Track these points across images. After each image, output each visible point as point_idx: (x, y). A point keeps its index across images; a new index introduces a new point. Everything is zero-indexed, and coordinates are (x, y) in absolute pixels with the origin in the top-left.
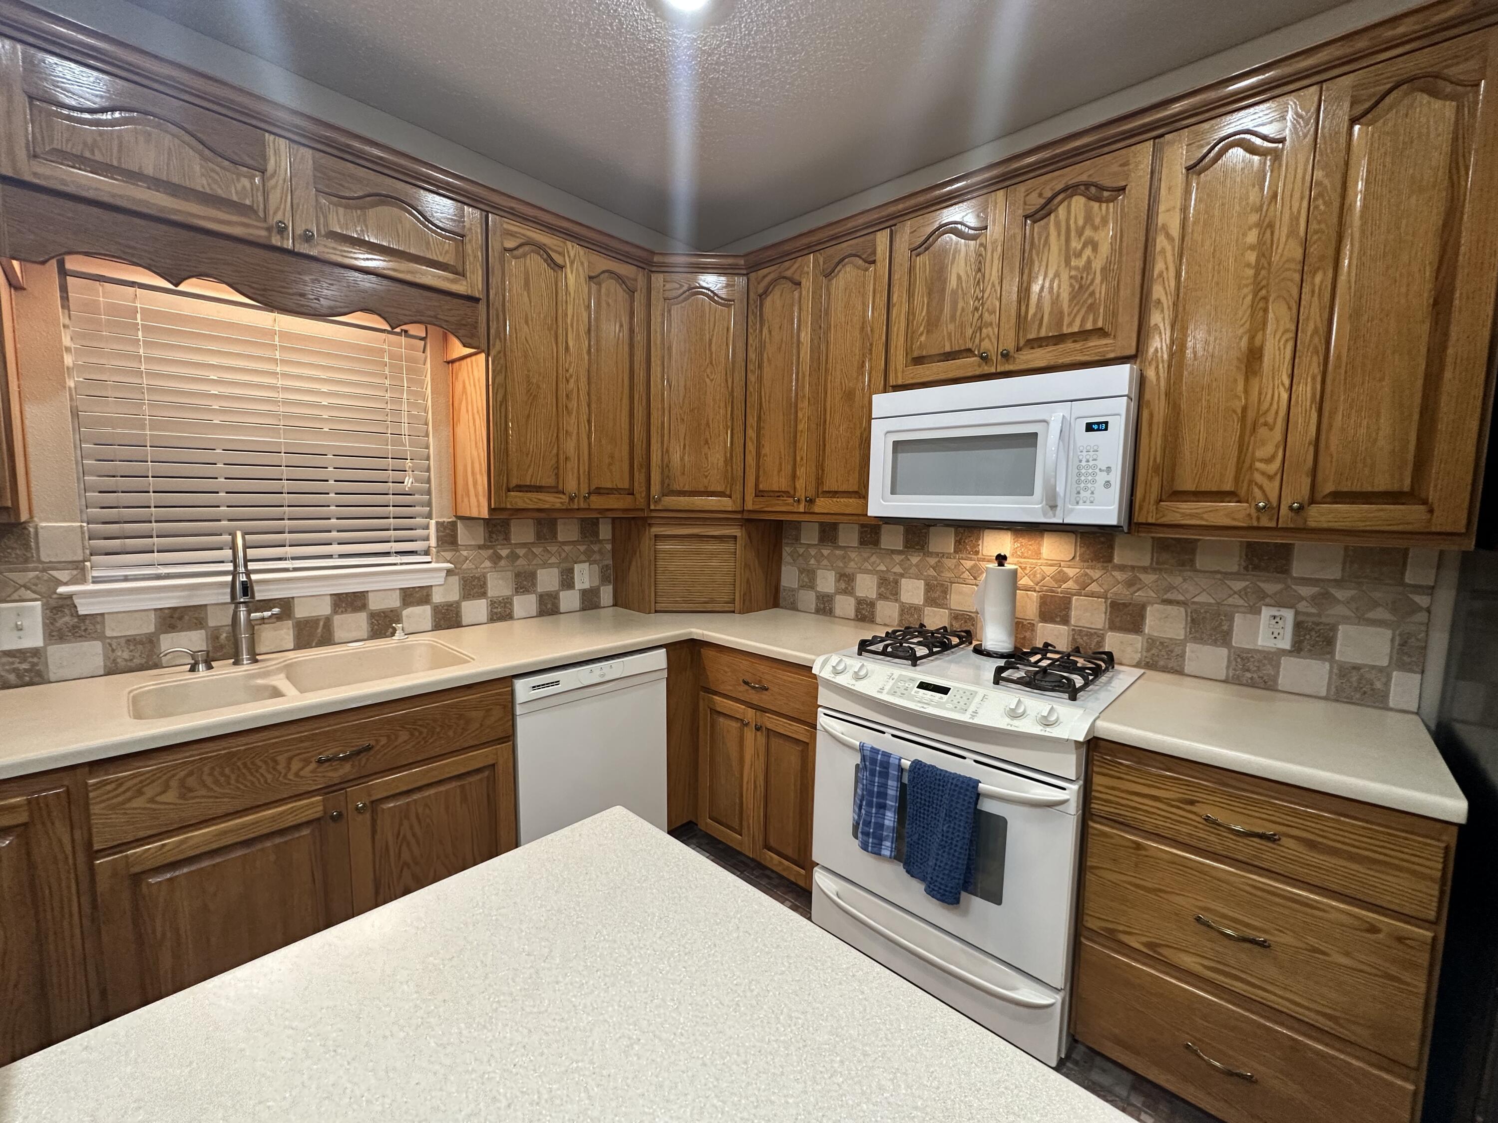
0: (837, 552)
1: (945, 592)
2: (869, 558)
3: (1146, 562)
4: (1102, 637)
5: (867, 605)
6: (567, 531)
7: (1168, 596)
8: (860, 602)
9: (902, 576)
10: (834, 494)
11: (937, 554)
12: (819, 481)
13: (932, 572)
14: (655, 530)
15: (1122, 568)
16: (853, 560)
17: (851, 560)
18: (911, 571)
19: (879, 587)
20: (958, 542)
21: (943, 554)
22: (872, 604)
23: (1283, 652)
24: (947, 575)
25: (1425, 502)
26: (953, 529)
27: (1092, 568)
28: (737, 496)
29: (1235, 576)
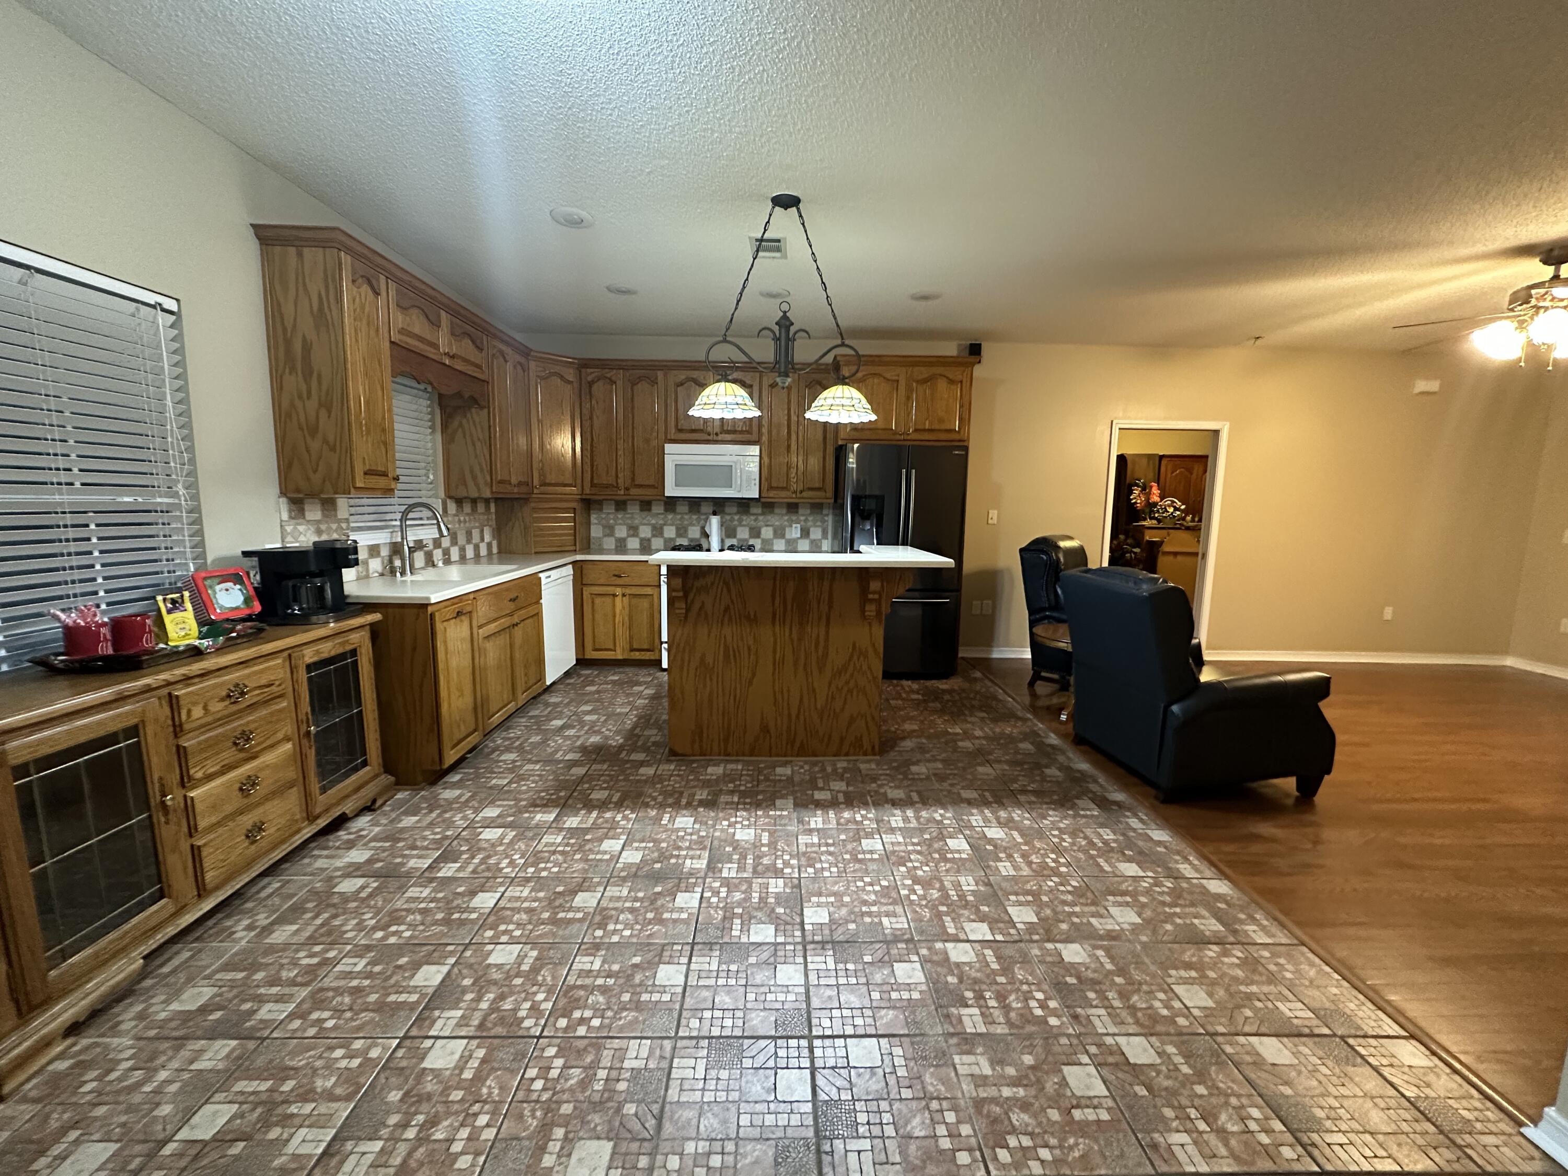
0: (627, 516)
1: (684, 530)
2: (646, 517)
5: (646, 541)
6: (481, 508)
7: (768, 524)
9: (664, 525)
10: (640, 486)
11: (680, 514)
12: (633, 479)
13: (678, 522)
14: (533, 505)
15: (753, 515)
18: (669, 522)
19: (653, 531)
20: (690, 508)
21: (683, 514)
22: (650, 541)
23: (798, 538)
24: (685, 523)
25: (824, 490)
28: (579, 486)
29: (785, 515)
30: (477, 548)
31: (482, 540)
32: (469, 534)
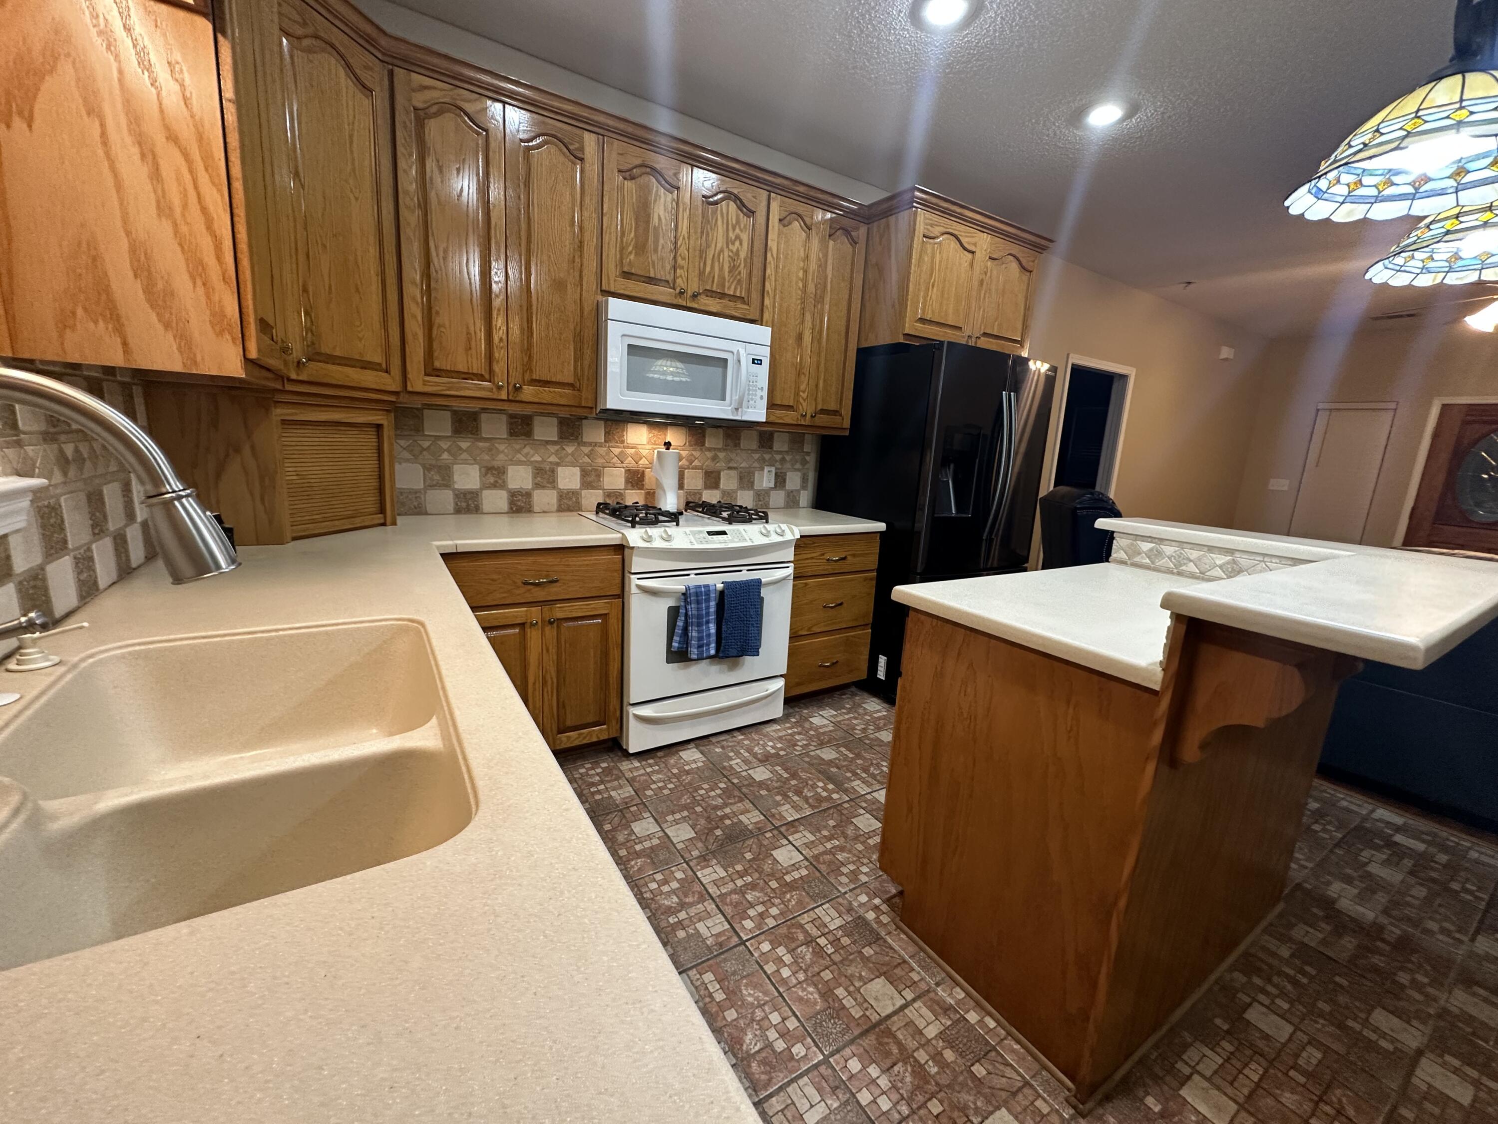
0: (481, 444)
1: (599, 475)
2: (521, 449)
3: (720, 446)
4: (701, 494)
5: (522, 496)
7: (731, 465)
8: (514, 496)
9: (558, 464)
11: (590, 444)
13: (586, 459)
15: (709, 449)
16: (503, 452)
17: (499, 452)
18: (567, 460)
19: (534, 477)
20: (607, 433)
21: (596, 444)
22: (528, 495)
23: (771, 489)
24: (600, 461)
25: (841, 415)
26: (602, 422)
27: (695, 450)
29: (754, 451)
30: (120, 542)
31: (130, 516)
32: (95, 501)
